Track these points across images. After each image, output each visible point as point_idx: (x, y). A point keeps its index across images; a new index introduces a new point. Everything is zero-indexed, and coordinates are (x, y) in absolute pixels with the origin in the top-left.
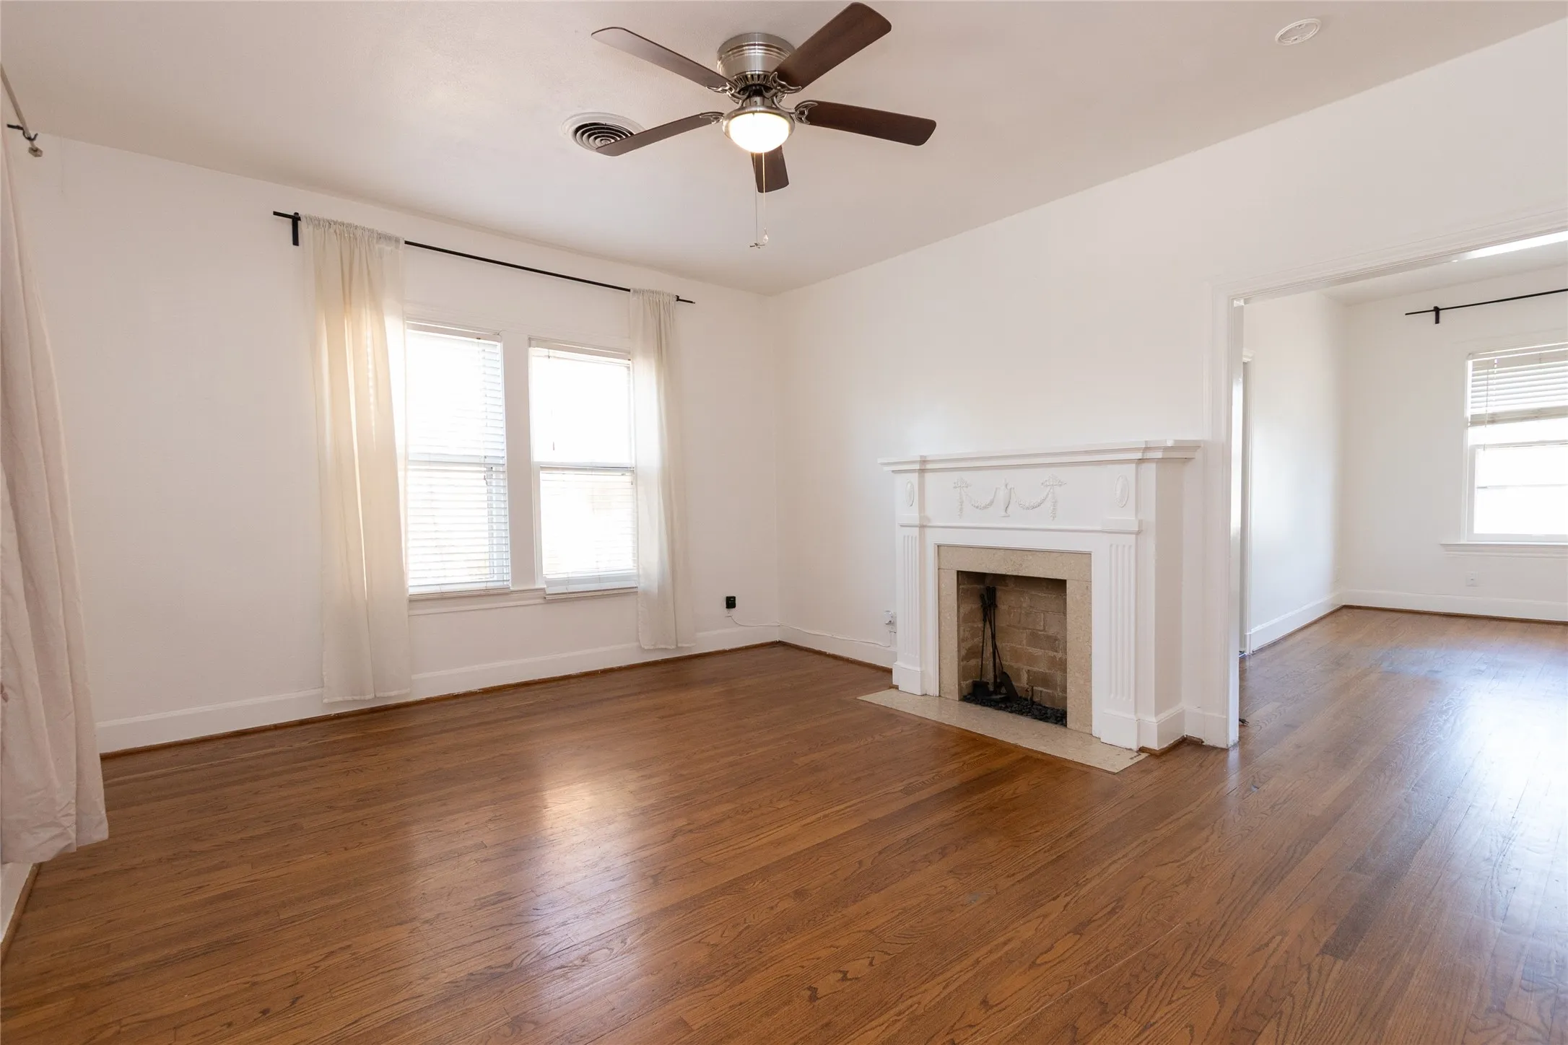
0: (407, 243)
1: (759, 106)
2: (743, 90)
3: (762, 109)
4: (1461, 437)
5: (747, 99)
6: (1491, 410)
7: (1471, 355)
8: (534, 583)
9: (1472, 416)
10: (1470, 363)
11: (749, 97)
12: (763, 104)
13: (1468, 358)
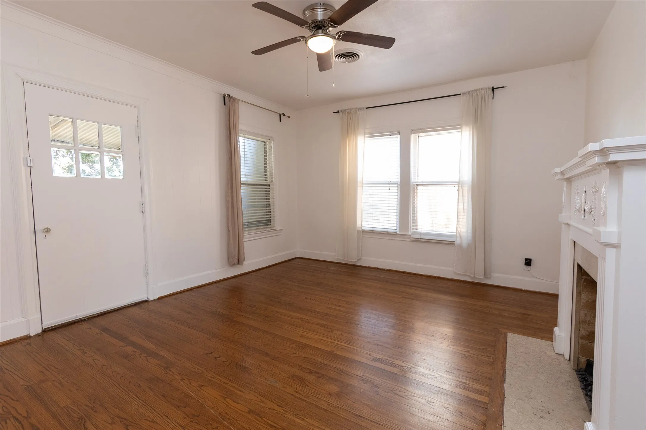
0: (366, 108)
1: (321, 33)
2: (315, 27)
3: (322, 34)
5: (316, 30)
8: (409, 233)
11: (317, 30)
12: (322, 32)
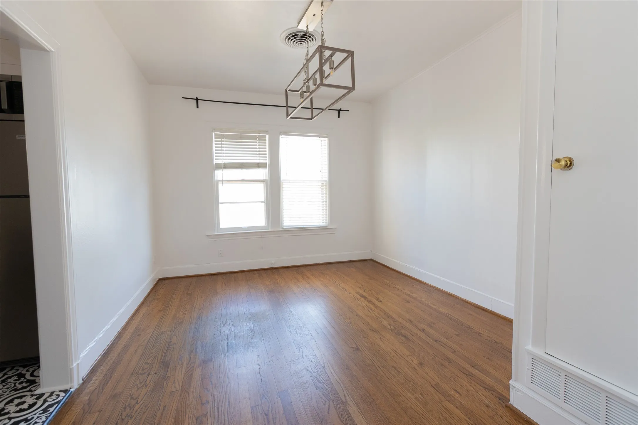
4: (212, 176)
6: (225, 161)
7: (214, 130)
9: (216, 163)
10: (214, 134)
13: (213, 131)
